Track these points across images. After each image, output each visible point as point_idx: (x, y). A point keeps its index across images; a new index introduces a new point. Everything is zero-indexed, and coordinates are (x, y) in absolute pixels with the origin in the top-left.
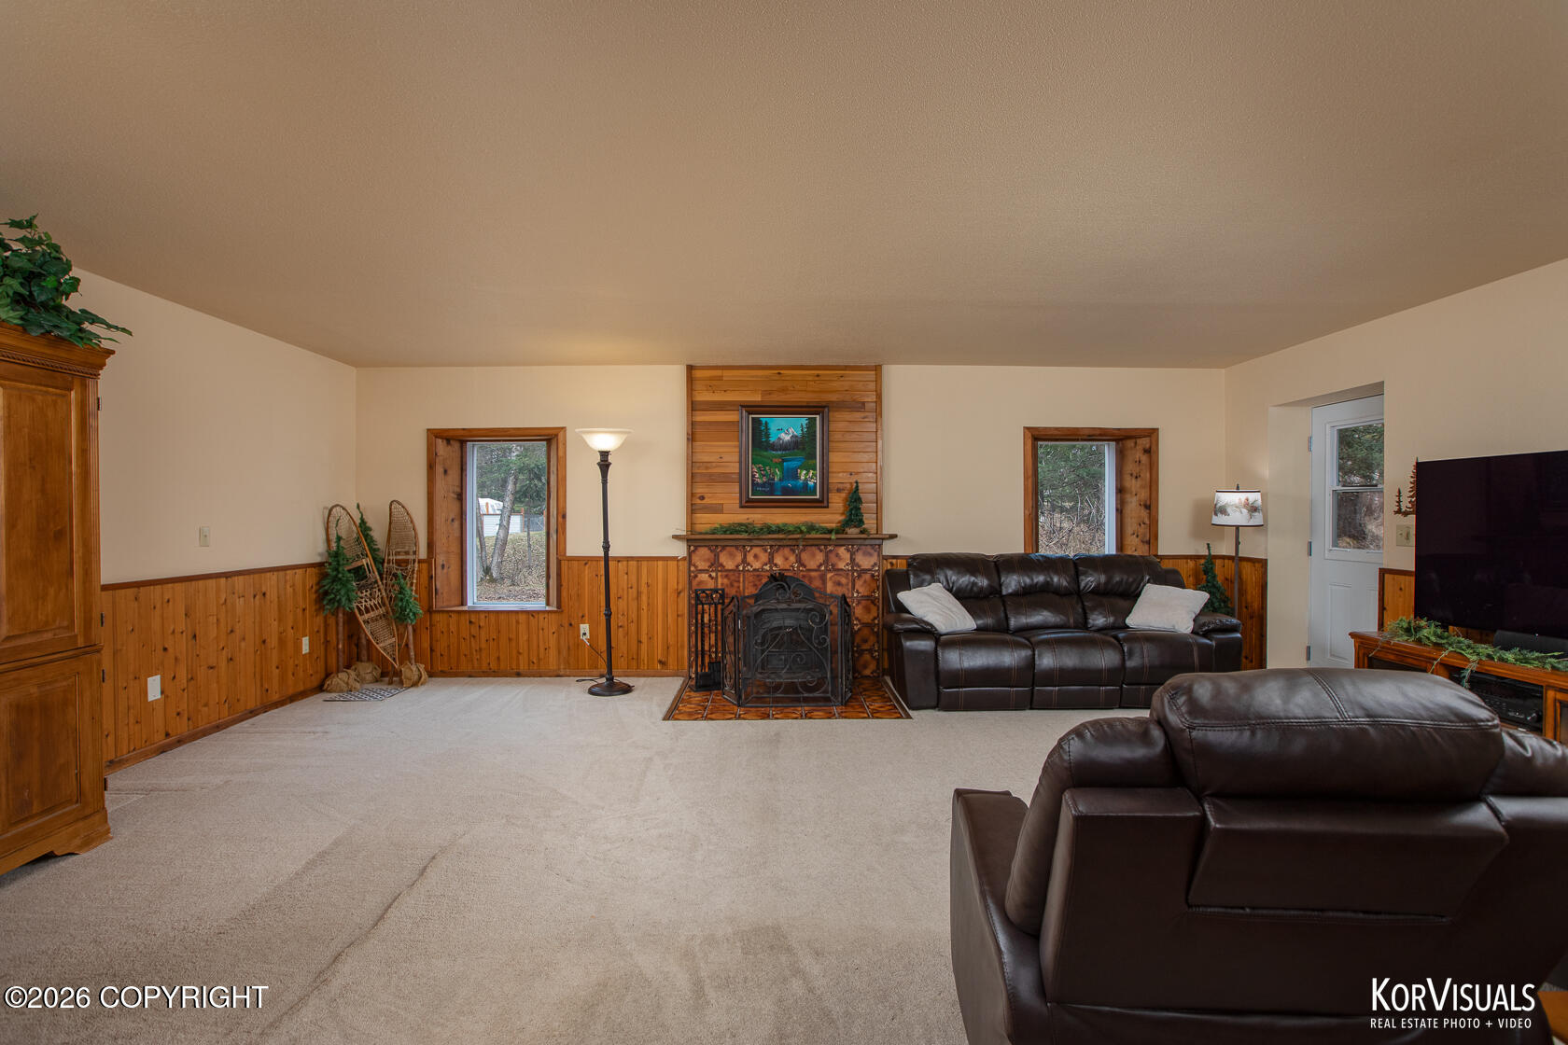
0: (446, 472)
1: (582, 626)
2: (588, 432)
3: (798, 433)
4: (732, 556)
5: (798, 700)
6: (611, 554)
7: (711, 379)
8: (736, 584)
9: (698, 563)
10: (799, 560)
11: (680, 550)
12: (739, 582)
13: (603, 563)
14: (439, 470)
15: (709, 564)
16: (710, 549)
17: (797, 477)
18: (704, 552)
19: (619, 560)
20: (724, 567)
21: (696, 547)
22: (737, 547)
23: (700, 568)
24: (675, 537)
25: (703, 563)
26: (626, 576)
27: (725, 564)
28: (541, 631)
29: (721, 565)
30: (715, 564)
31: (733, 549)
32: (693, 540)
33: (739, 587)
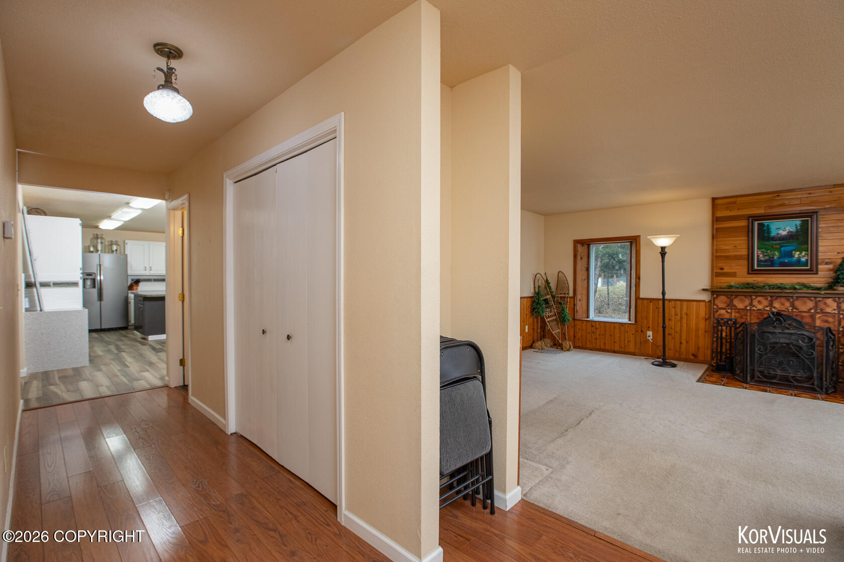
0: (581, 258)
1: (648, 332)
2: (654, 238)
3: (793, 229)
4: (742, 301)
5: (790, 386)
6: (667, 297)
7: (730, 203)
8: (744, 317)
9: (719, 304)
10: (793, 305)
11: (705, 297)
12: (747, 316)
13: (661, 302)
14: (579, 257)
15: (726, 305)
16: (727, 297)
17: (792, 256)
18: (723, 298)
19: (670, 300)
20: (736, 307)
21: (718, 296)
22: (746, 296)
23: (720, 307)
24: (704, 290)
25: (722, 305)
26: (674, 309)
27: (737, 305)
28: (626, 333)
29: (735, 306)
30: (730, 305)
31: (743, 297)
32: (715, 292)
33: (747, 319)
